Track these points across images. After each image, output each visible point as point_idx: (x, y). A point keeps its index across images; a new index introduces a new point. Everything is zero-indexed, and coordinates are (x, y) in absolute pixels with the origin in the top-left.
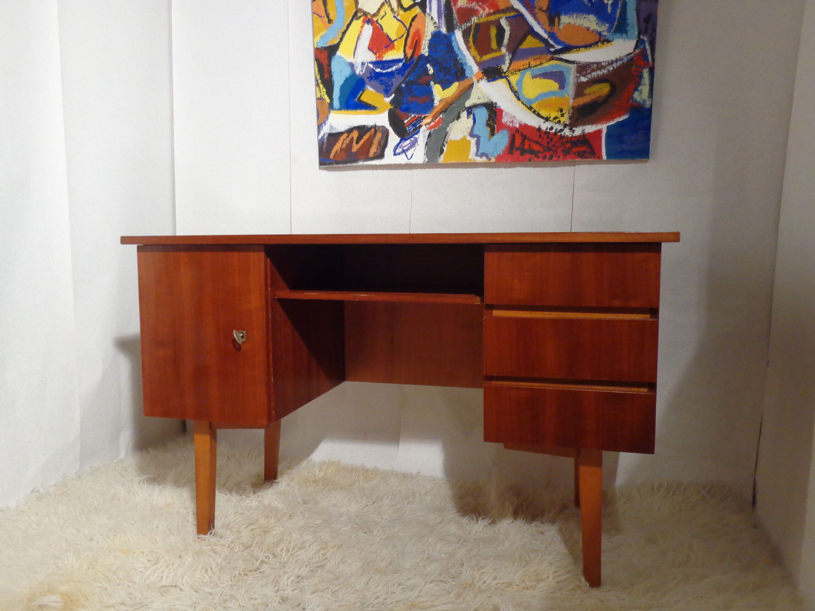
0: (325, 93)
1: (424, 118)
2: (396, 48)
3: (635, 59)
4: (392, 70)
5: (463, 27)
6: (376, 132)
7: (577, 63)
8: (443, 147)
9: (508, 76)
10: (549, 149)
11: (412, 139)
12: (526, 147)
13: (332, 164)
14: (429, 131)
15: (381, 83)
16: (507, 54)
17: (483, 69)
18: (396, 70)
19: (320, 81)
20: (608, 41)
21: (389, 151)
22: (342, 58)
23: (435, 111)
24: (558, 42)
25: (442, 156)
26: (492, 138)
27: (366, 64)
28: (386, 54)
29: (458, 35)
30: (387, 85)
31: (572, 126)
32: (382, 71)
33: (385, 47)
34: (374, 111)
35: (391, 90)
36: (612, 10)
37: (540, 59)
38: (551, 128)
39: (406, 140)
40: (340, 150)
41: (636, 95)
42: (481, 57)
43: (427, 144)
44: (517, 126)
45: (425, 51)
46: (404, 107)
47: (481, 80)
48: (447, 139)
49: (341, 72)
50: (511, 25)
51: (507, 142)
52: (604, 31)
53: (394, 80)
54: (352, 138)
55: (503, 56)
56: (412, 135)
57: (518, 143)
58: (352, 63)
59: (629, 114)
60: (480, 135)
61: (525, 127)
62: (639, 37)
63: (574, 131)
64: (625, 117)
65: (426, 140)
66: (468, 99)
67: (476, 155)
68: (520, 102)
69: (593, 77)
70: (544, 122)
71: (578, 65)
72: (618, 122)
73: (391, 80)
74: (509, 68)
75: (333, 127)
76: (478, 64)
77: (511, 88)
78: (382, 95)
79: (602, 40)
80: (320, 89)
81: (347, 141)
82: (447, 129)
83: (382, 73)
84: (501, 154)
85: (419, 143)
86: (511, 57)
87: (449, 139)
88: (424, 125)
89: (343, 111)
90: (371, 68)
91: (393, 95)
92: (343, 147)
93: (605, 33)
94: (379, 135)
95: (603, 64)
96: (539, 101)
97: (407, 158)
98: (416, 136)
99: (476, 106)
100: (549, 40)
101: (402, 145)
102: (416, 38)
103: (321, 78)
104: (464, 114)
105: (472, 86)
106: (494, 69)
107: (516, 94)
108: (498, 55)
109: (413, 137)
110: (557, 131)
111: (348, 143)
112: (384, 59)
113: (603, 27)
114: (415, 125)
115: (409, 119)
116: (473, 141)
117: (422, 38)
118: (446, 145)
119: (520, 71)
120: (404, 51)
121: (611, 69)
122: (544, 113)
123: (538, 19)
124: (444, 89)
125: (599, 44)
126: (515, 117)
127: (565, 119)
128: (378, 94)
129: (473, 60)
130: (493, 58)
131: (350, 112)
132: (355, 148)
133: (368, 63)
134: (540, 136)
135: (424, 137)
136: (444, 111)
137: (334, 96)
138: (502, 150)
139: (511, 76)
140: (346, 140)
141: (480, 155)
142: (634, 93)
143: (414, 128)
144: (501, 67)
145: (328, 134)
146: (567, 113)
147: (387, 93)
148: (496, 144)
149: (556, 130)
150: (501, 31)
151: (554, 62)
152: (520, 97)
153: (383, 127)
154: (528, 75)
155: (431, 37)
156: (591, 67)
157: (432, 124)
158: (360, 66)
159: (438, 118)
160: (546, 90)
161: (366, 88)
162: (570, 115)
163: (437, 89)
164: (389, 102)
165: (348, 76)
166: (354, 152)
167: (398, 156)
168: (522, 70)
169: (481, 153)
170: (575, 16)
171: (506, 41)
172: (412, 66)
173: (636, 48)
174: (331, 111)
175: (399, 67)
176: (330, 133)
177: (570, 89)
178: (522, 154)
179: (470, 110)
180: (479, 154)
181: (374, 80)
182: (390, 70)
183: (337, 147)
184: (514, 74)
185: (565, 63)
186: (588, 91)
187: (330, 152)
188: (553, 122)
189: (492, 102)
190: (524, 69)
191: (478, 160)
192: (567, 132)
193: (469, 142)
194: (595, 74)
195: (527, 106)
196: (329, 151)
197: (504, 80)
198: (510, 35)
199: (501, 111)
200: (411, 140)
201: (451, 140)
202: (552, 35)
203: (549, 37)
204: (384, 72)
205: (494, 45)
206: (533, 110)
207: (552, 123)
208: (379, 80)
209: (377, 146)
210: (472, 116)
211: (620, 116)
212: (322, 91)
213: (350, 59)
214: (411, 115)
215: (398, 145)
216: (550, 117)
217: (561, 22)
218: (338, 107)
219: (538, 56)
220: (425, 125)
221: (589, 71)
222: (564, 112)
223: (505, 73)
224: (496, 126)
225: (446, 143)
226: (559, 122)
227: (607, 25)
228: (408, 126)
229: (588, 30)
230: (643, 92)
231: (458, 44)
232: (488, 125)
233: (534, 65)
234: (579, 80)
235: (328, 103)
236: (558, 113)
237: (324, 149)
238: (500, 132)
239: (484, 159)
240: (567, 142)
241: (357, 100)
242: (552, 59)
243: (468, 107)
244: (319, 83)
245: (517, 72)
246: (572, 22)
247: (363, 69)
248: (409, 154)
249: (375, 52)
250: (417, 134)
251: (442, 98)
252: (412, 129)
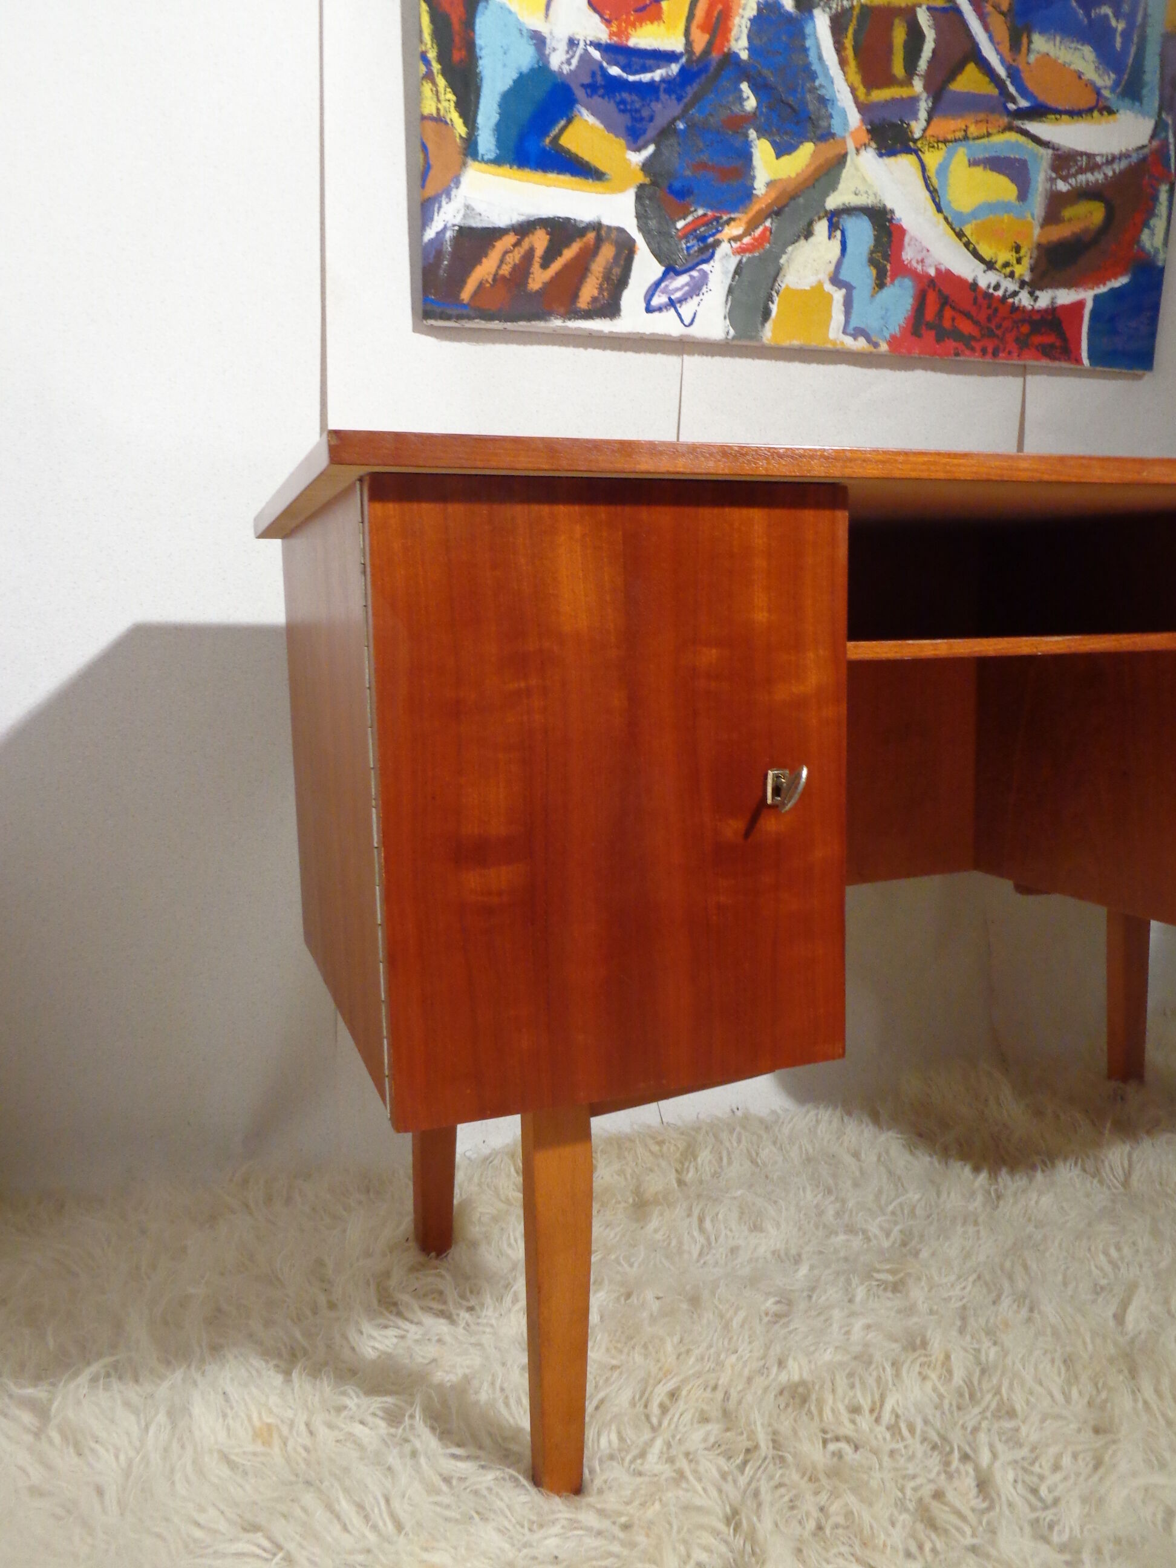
0: (452, 104)
1: (728, 222)
2: (665, 16)
3: (1149, 159)
4: (652, 78)
5: (834, 6)
6: (599, 241)
7: (1053, 148)
8: (770, 303)
9: (921, 151)
10: (991, 334)
11: (695, 273)
12: (947, 324)
13: (469, 318)
14: (738, 258)
15: (622, 107)
16: (924, 96)
17: (871, 123)
18: (663, 80)
19: (436, 67)
20: (1111, 112)
21: (632, 298)
22: (510, 12)
23: (756, 207)
24: (1024, 92)
25: (769, 325)
26: (880, 293)
27: (582, 44)
28: (639, 30)
29: (821, 23)
30: (638, 115)
31: (1034, 285)
32: (625, 75)
33: (636, 11)
34: (597, 182)
35: (645, 131)
36: (1123, 43)
37: (987, 123)
38: (997, 287)
39: (678, 273)
40: (495, 280)
41: (1145, 236)
42: (868, 94)
43: (730, 291)
44: (932, 272)
45: (740, 45)
46: (677, 185)
47: (863, 147)
48: (779, 282)
49: (505, 53)
50: (937, 27)
51: (909, 307)
52: (1106, 88)
53: (657, 107)
54: (531, 251)
55: (914, 100)
56: (696, 261)
57: (930, 314)
58: (540, 32)
59: (1130, 275)
60: (854, 284)
61: (946, 276)
62: (1159, 114)
63: (1036, 299)
64: (1122, 281)
65: (728, 281)
66: (834, 191)
67: (844, 332)
68: (940, 216)
69: (1079, 185)
70: (984, 272)
71: (1056, 152)
72: (1112, 290)
73: (649, 105)
74: (924, 130)
75: (473, 210)
76: (861, 107)
77: (926, 179)
78: (623, 142)
79: (1101, 104)
80: (437, 91)
81: (516, 257)
82: (781, 257)
83: (627, 81)
84: (898, 335)
85: (711, 285)
86: (930, 104)
87: (783, 286)
88: (726, 241)
89: (505, 169)
90: (596, 61)
91: (651, 149)
92: (501, 272)
93: (1106, 93)
94: (607, 252)
95: (1098, 159)
96: (979, 221)
97: (682, 321)
98: (704, 267)
99: (848, 211)
100: (1008, 83)
101: (667, 286)
102: (720, 7)
103: (440, 59)
104: (821, 227)
105: (841, 160)
106: (893, 125)
107: (934, 194)
108: (905, 96)
109: (698, 268)
110: (1008, 294)
111: (517, 262)
112: (632, 43)
113: (1106, 78)
114: (703, 239)
115: (690, 218)
116: (838, 296)
117: (734, 7)
118: (776, 299)
119: (947, 144)
120: (687, 33)
121: (1110, 174)
122: (986, 251)
123: (991, 28)
124: (778, 156)
125: (1096, 114)
126: (928, 251)
127: (1022, 270)
128: (611, 135)
129: (850, 96)
130: (894, 101)
131: (527, 174)
132: (539, 278)
133: (588, 42)
134: (975, 299)
135: (725, 273)
136: (776, 211)
137: (481, 119)
138: (899, 325)
139: (927, 152)
140: (511, 255)
141: (852, 332)
142: (1141, 231)
143: (701, 245)
144: (908, 125)
145: (457, 228)
146: (1028, 255)
147: (634, 137)
148: (887, 310)
149: (1006, 291)
150: (915, 36)
151: (1012, 137)
152: (942, 204)
153: (621, 230)
154: (961, 155)
155: (755, 13)
156: (1076, 161)
157: (747, 240)
158: (563, 46)
159: (761, 228)
160: (993, 198)
161: (576, 112)
162: (1032, 261)
163: (762, 150)
164: (641, 164)
165: (528, 71)
166: (534, 291)
167: (656, 314)
168: (951, 141)
169: (855, 329)
170: (1058, 39)
171: (923, 65)
172: (703, 77)
173: (1153, 137)
174: (470, 161)
175: (670, 74)
176: (462, 225)
177: (1037, 205)
178: (939, 339)
179: (835, 219)
180: (850, 329)
181: (603, 96)
182: (646, 77)
183: (485, 269)
184: (933, 147)
185: (1034, 144)
186: (1068, 213)
187: (462, 283)
188: (1000, 272)
189: (885, 207)
190: (956, 140)
191: (849, 343)
192: (1024, 299)
193: (829, 298)
194: (1082, 178)
195: (953, 229)
196: (459, 278)
197: (912, 158)
198: (934, 52)
199: (902, 232)
200: (691, 277)
201: (787, 288)
202: (1014, 74)
203: (1009, 76)
204: (631, 78)
205: (898, 68)
206: (965, 239)
207: (999, 274)
208: (618, 98)
209: (599, 282)
210: (838, 233)
211: (1115, 276)
212: (442, 97)
213: (535, 22)
214: (696, 210)
215: (657, 284)
216: (996, 262)
217: (1033, 46)
218: (491, 156)
219: (982, 116)
220: (729, 241)
221: (1073, 170)
222: (1023, 252)
223: (915, 141)
224: (888, 267)
225: (778, 293)
226: (1012, 275)
227: (1113, 76)
228: (686, 237)
229: (1080, 78)
230: (1156, 231)
231: (818, 47)
232: (872, 261)
233: (976, 134)
234: (1054, 187)
235: (460, 136)
236: (1011, 253)
237: (441, 272)
238: (896, 282)
239: (861, 344)
240: (1023, 321)
241: (551, 142)
242: (1010, 128)
243: (831, 211)
244: (435, 71)
245: (941, 145)
246: (1052, 54)
247: (572, 57)
248: (686, 310)
249: (607, 17)
250: (706, 261)
251: (773, 177)
252: (696, 248)
